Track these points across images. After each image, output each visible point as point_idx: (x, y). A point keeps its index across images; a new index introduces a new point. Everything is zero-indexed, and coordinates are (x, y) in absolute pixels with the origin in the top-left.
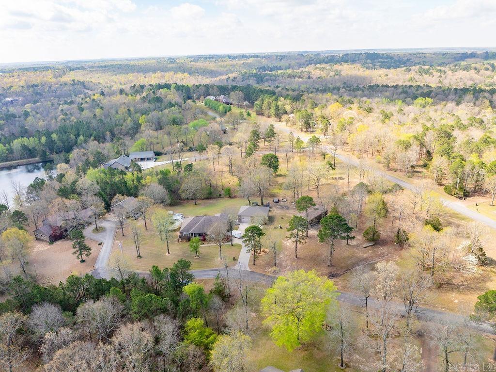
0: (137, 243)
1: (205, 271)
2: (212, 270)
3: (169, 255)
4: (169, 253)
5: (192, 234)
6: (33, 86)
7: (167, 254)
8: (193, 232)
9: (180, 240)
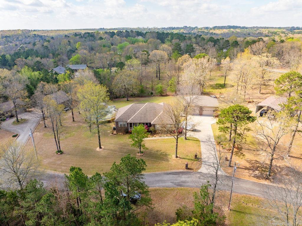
0: (56, 132)
1: (157, 175)
2: (168, 174)
3: (101, 150)
4: (100, 148)
5: (131, 124)
6: (6, 37)
7: (98, 149)
8: (133, 122)
9: (115, 132)
